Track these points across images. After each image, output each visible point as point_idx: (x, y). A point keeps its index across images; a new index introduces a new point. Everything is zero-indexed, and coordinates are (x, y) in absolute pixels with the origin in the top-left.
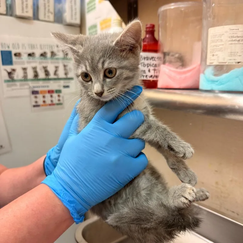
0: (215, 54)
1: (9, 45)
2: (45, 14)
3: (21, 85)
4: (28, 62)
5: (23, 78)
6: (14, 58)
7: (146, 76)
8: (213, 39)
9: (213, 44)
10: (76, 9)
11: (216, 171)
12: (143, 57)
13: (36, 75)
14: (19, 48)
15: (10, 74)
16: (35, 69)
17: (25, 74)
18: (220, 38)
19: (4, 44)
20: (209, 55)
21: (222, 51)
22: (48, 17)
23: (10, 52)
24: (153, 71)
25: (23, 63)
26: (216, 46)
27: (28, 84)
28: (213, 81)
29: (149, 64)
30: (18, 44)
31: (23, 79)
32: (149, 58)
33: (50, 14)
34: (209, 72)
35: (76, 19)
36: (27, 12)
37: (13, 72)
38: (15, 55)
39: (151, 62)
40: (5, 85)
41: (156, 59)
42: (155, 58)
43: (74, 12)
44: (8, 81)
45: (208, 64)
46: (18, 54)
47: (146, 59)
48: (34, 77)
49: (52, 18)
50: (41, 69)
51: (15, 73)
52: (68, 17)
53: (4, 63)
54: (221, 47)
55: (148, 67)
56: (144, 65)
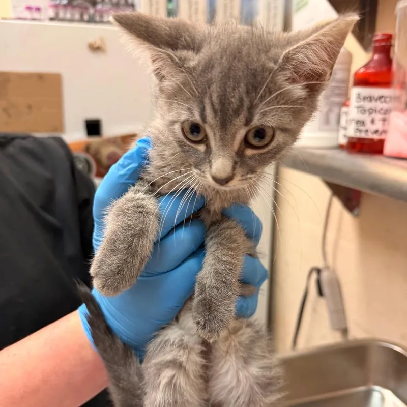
7: (367, 131)
10: (276, 7)
12: (361, 97)
24: (381, 122)
29: (373, 110)
32: (374, 97)
35: (275, 25)
42: (387, 97)
43: (272, 12)
47: (367, 100)
55: (370, 114)
56: (362, 111)
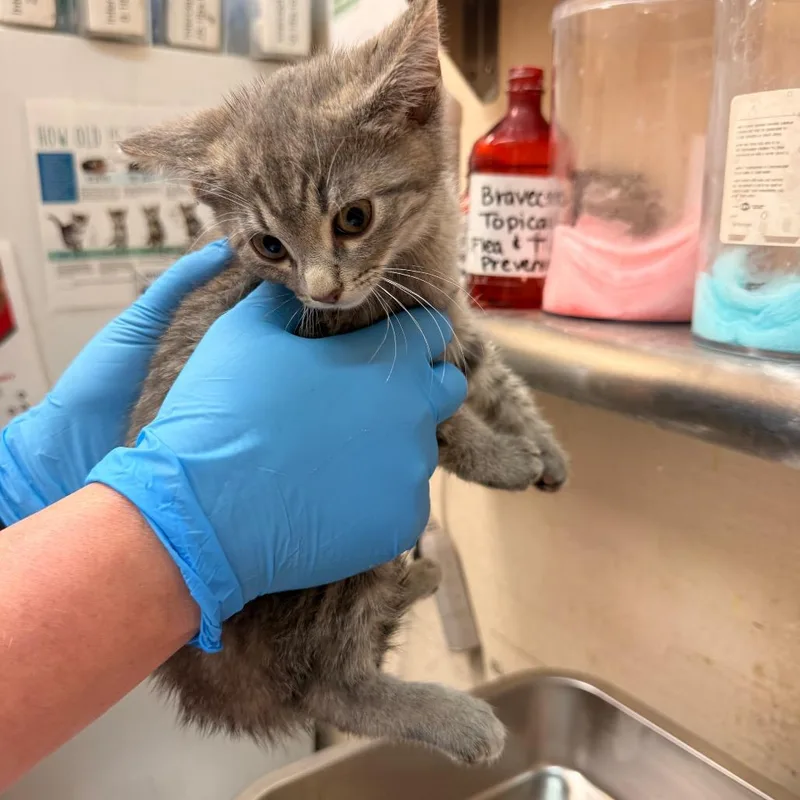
0: (752, 202)
1: (66, 132)
2: (188, 25)
3: (105, 269)
4: (130, 192)
5: (111, 244)
6: (82, 178)
7: (505, 263)
8: (745, 141)
9: (745, 162)
11: (758, 625)
12: (493, 193)
13: (156, 236)
14: (97, 142)
15: (66, 231)
16: (152, 216)
17: (120, 233)
18: (776, 139)
19: (49, 131)
20: (730, 206)
21: (781, 191)
22: (200, 32)
23: (66, 159)
24: (531, 245)
25: (112, 193)
26: (757, 169)
27: (129, 267)
28: (742, 311)
29: (516, 220)
30: (95, 131)
31: (113, 247)
32: (518, 195)
33: (206, 24)
34: (729, 269)
36: (125, 18)
37: (77, 225)
38: (88, 166)
39: (526, 211)
40: (51, 268)
41: (543, 200)
42: (540, 195)
43: (287, 12)
44: (62, 256)
45: (724, 238)
46: (95, 165)
47: (503, 199)
48: (149, 243)
49: (211, 35)
50: (172, 215)
51: (83, 229)
52: (266, 32)
53: (47, 197)
54: (777, 173)
55: (511, 228)
56: (498, 223)
